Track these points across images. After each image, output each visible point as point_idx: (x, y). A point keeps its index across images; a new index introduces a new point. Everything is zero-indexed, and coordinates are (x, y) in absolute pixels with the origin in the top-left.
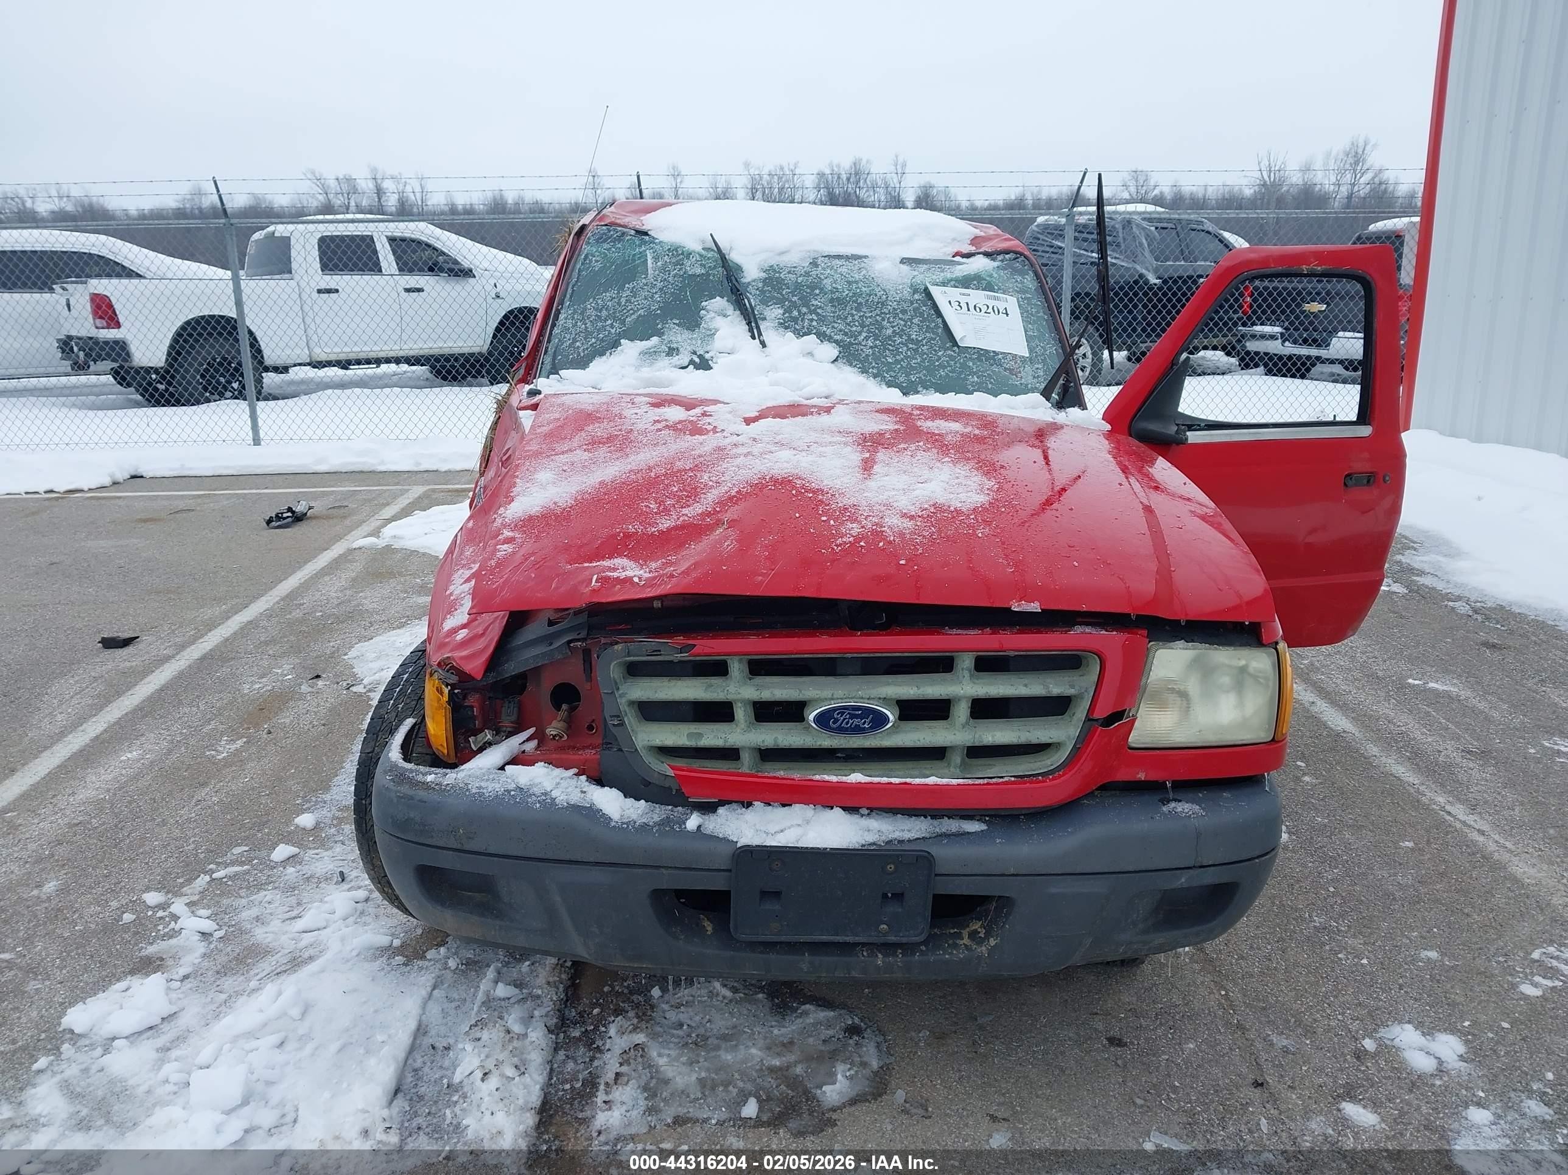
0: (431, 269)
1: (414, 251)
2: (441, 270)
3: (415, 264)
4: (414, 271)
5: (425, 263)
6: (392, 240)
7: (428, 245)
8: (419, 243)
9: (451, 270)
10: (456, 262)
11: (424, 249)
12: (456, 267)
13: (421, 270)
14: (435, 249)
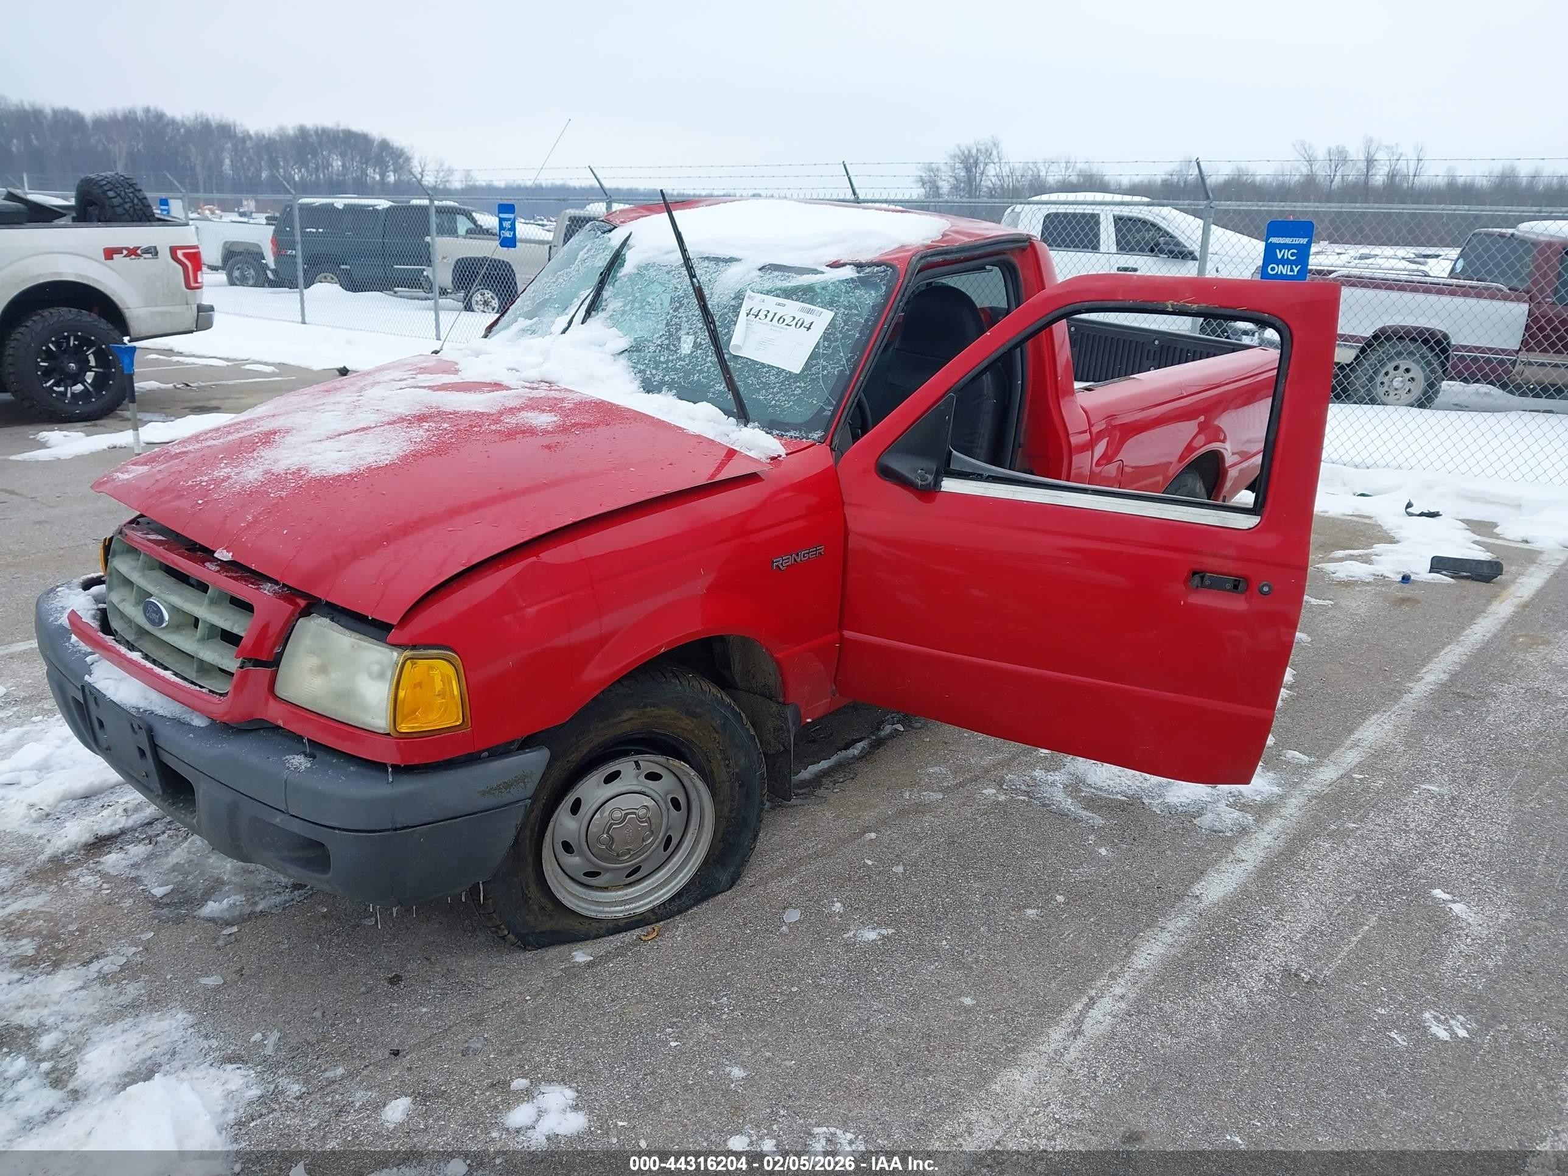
0: (1152, 250)
1: (1138, 231)
2: (1161, 251)
3: (1138, 243)
4: (1135, 250)
5: (1147, 243)
6: (1118, 220)
7: (1153, 225)
8: (1145, 222)
9: (1171, 252)
10: (1178, 244)
11: (1148, 230)
12: (1176, 250)
13: (1142, 250)
14: (1159, 229)
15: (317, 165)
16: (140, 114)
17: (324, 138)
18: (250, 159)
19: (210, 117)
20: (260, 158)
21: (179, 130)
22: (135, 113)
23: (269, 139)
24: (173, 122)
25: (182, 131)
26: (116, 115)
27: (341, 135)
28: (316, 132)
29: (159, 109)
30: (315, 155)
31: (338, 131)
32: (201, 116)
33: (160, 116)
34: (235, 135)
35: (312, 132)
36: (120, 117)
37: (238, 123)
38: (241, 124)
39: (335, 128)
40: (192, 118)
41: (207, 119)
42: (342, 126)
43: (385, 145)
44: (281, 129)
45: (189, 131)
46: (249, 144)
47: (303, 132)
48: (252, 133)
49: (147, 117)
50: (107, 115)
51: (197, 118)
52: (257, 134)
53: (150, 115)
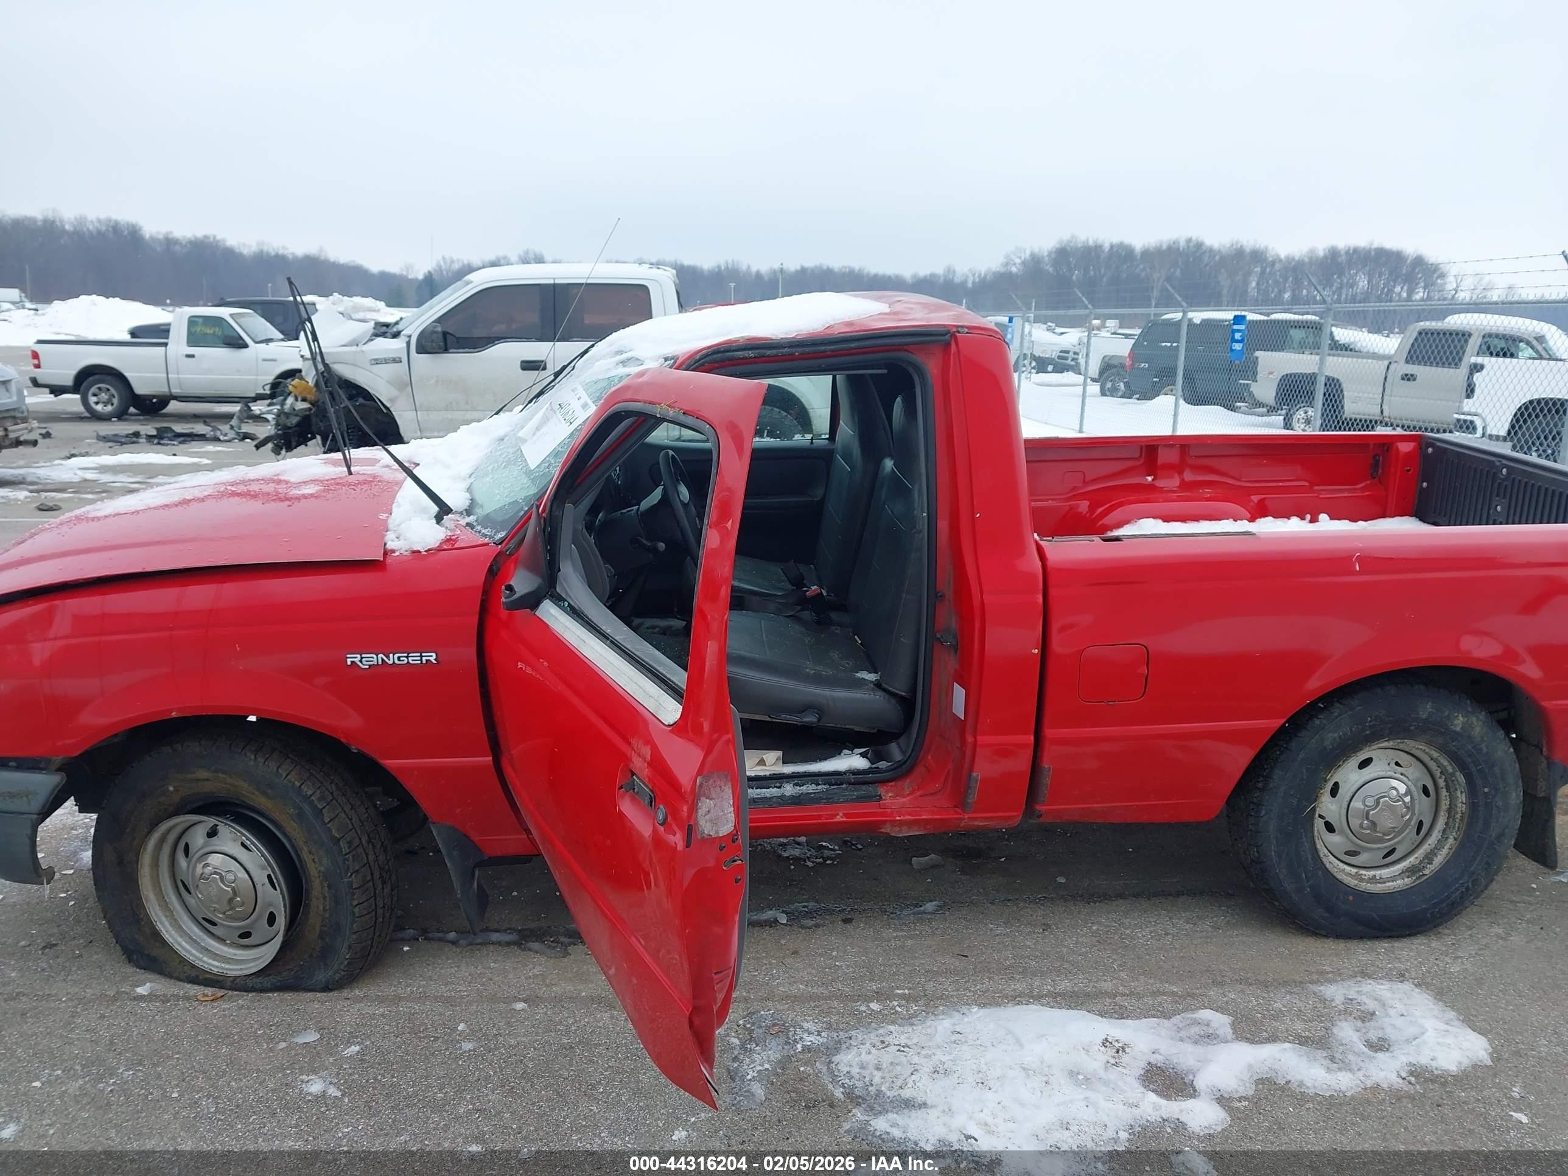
15: (1341, 284)
16: (1182, 244)
17: (1355, 256)
18: (1276, 282)
19: (1245, 243)
20: (1286, 280)
21: (1215, 256)
22: (1179, 243)
23: (1299, 262)
24: (1211, 250)
25: (1217, 258)
26: (1161, 246)
27: (1373, 253)
28: (1347, 252)
29: (1200, 240)
30: (1341, 274)
31: (1369, 251)
32: (1237, 243)
33: (1199, 245)
34: (1266, 259)
35: (1343, 253)
36: (1164, 247)
37: (1270, 247)
38: (1273, 248)
39: (1368, 247)
40: (1228, 245)
41: (1241, 246)
42: (1375, 245)
43: (1419, 261)
44: (1312, 251)
45: (1223, 258)
46: (1277, 266)
47: (1333, 253)
48: (1282, 256)
49: (1188, 247)
50: (1154, 245)
51: (1232, 245)
52: (1287, 258)
53: (1191, 245)
